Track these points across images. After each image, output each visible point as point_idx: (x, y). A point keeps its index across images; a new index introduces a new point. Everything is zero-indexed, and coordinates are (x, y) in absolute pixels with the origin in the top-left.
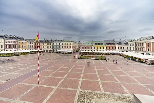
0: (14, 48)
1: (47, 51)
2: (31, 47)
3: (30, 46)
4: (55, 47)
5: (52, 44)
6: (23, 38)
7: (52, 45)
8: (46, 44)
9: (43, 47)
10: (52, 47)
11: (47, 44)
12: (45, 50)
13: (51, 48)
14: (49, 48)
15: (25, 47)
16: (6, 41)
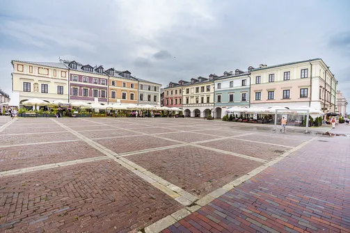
0: (96, 99)
1: (197, 113)
2: (152, 98)
3: (149, 96)
4: (225, 98)
5: (213, 87)
6: (127, 72)
7: (212, 90)
8: (193, 90)
9: (185, 102)
10: (211, 100)
11: (197, 88)
12: (192, 110)
13: (208, 102)
14: (202, 102)
15: (132, 98)
16: (75, 75)
